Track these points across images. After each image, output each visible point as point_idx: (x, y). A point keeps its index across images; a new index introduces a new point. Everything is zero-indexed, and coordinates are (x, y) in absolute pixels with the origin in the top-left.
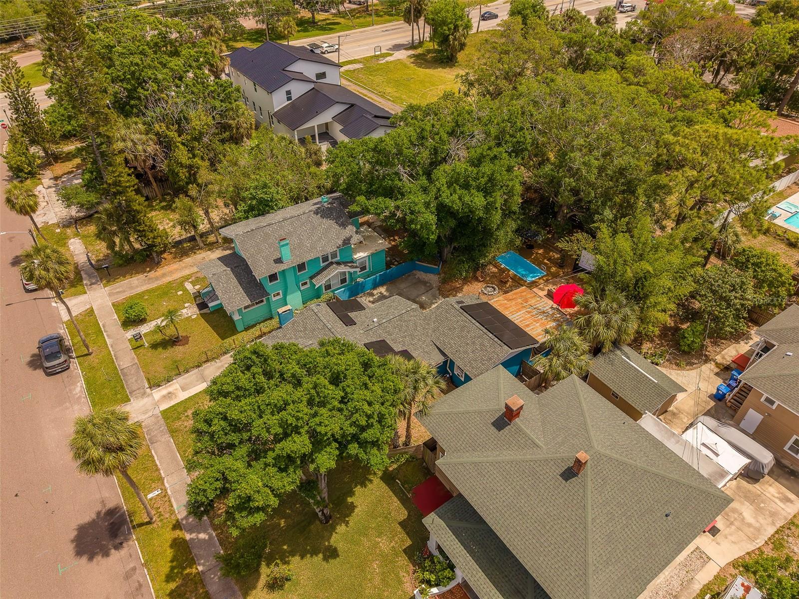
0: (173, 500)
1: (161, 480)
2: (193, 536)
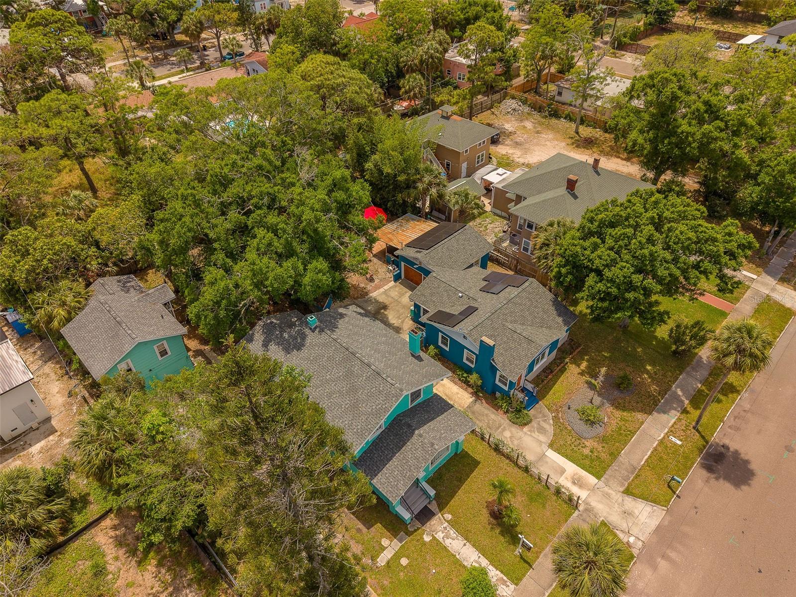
0: (670, 425)
1: (661, 442)
2: (683, 398)
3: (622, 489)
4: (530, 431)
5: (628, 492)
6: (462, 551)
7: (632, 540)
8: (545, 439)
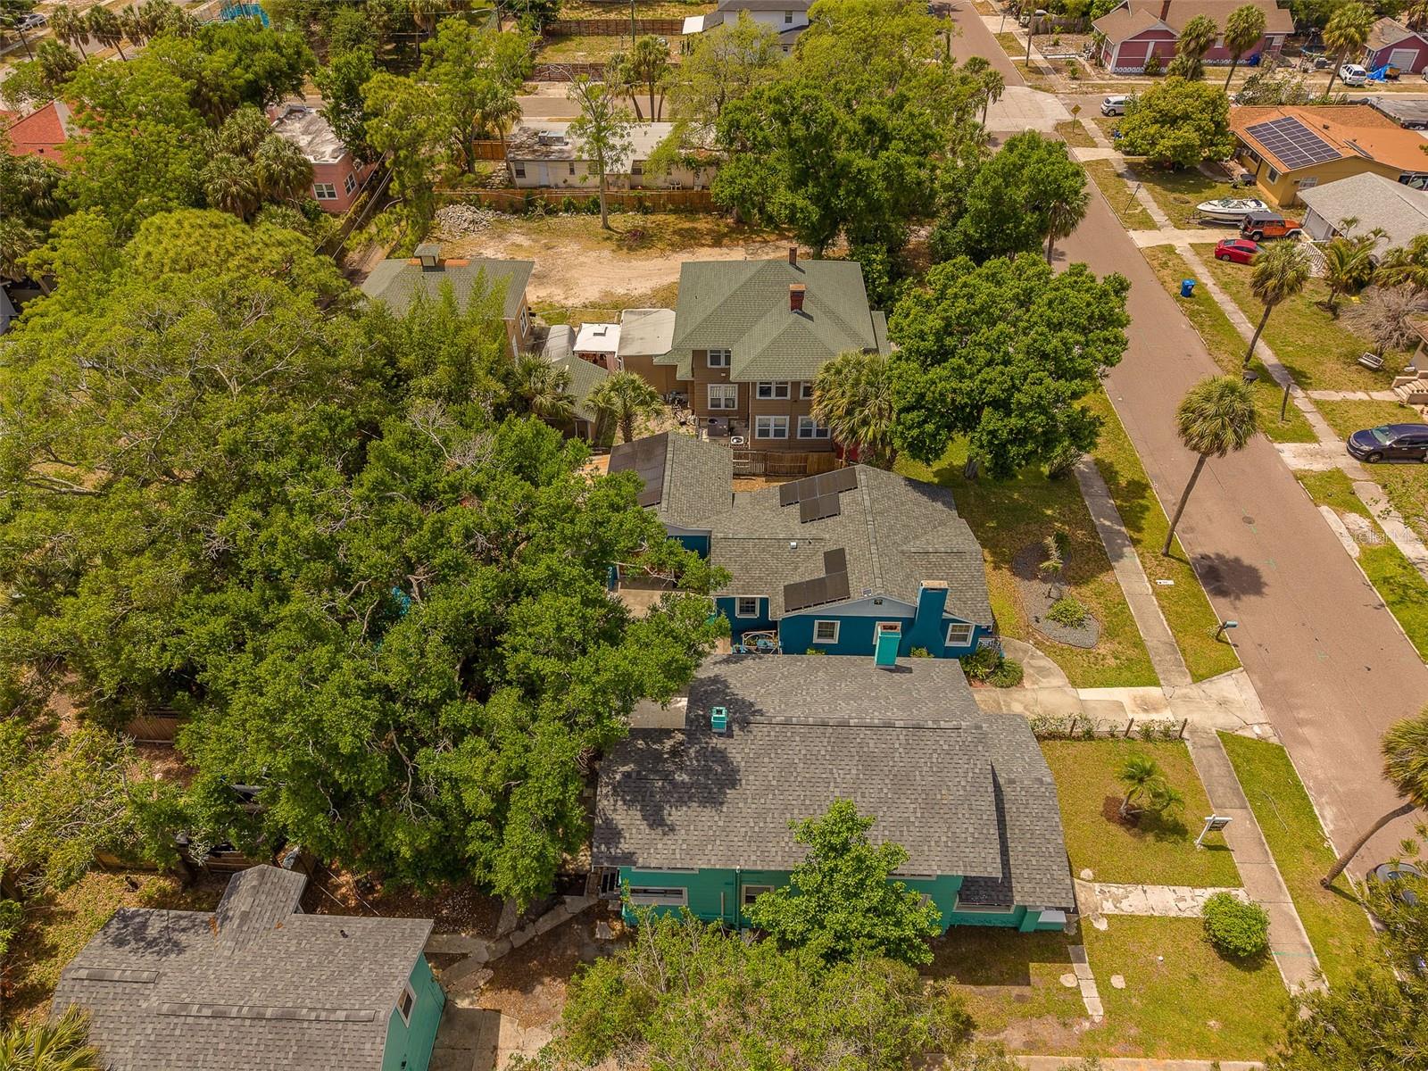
0: (1141, 567)
1: (1156, 594)
2: (1116, 527)
3: (1189, 679)
4: (1034, 683)
5: (1198, 678)
6: (1151, 902)
7: (1257, 729)
8: (1059, 680)
